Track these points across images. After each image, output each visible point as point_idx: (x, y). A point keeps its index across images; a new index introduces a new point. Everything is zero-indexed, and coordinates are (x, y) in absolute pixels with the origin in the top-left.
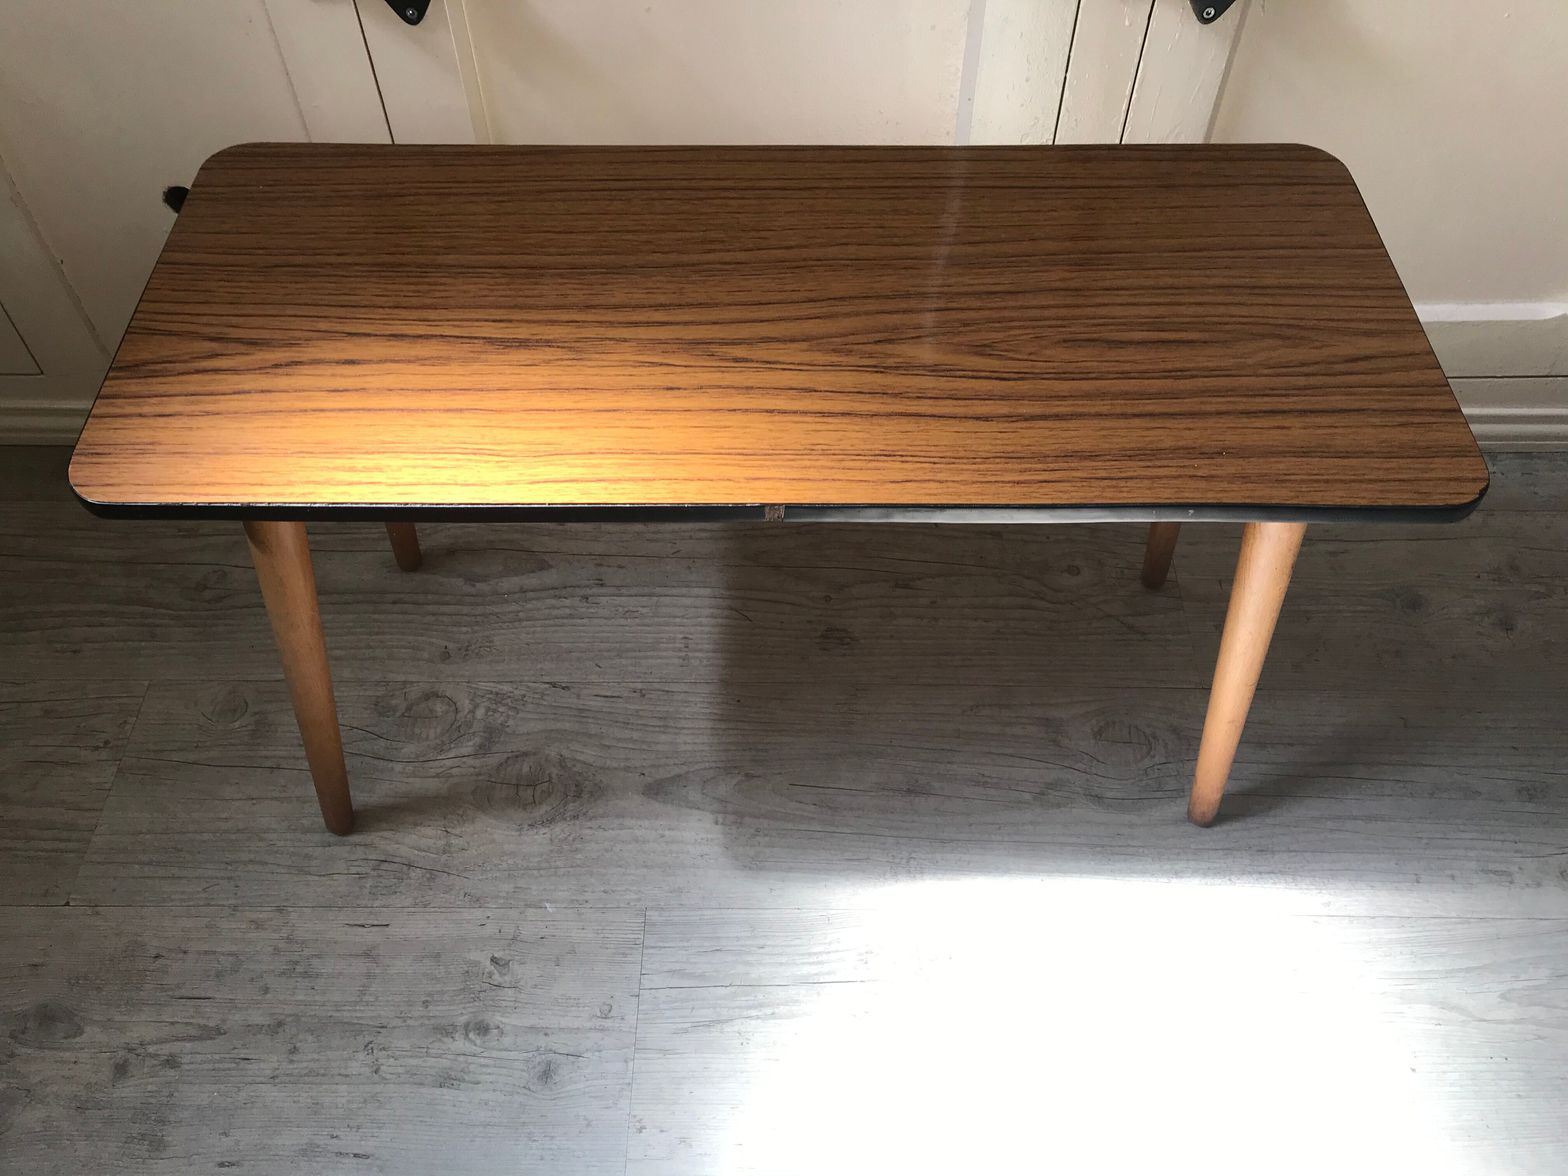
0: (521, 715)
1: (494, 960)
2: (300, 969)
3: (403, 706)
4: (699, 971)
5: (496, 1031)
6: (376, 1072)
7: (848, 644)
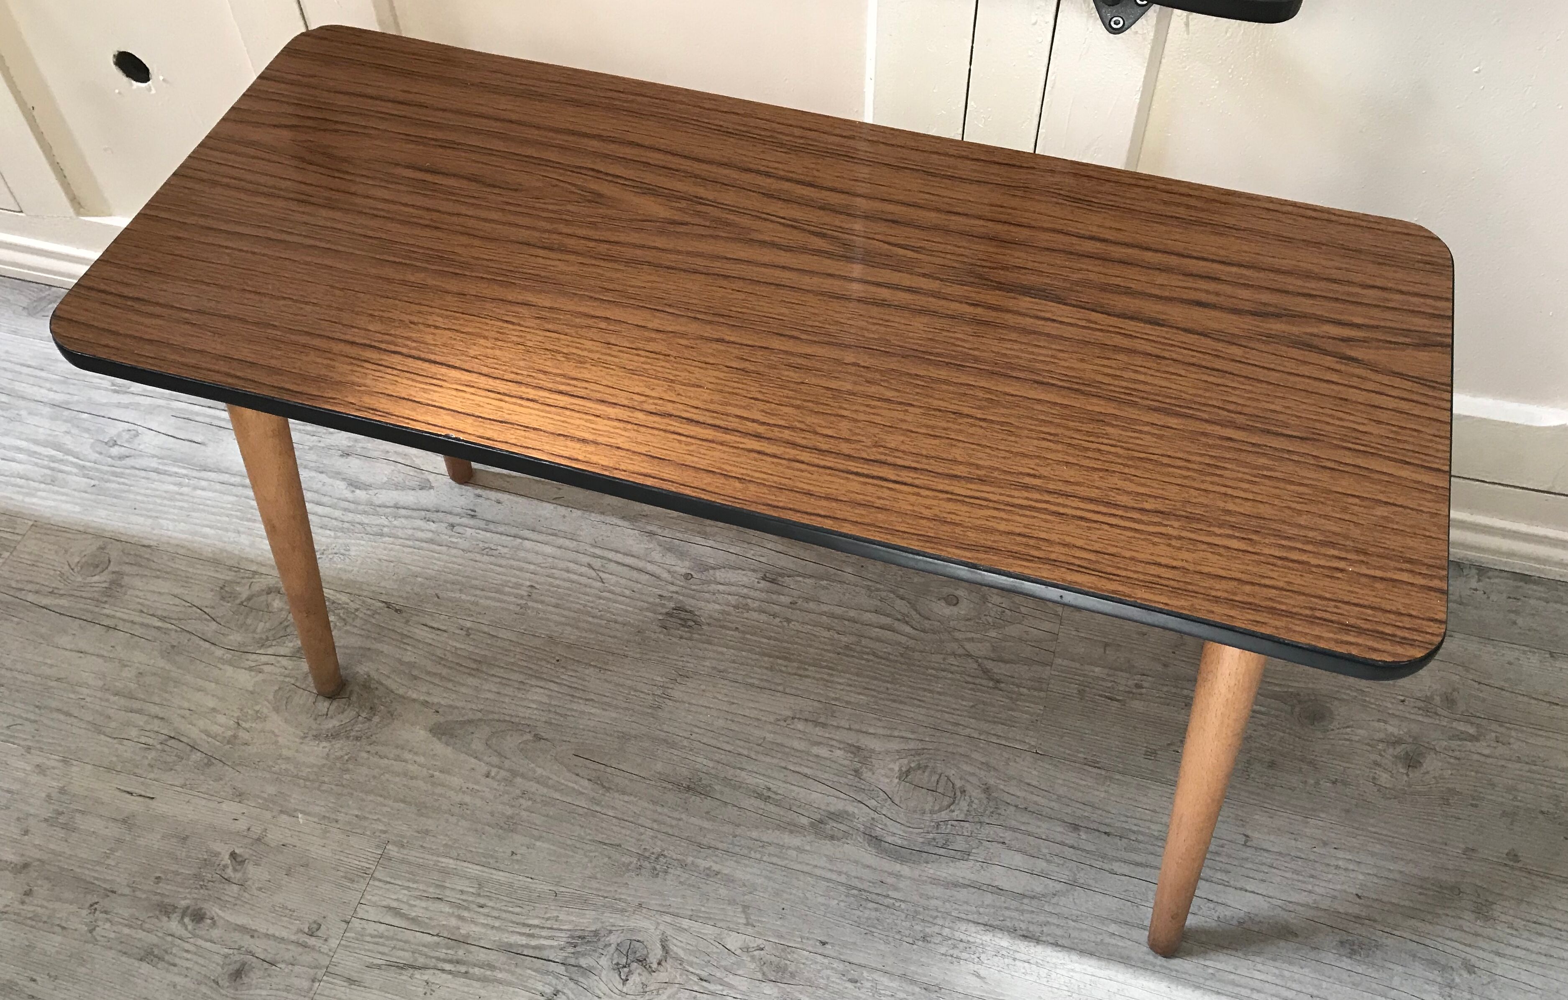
1: (233, 855)
2: (62, 819)
3: (244, 596)
4: (414, 914)
5: (209, 921)
6: (91, 931)
7: (690, 626)
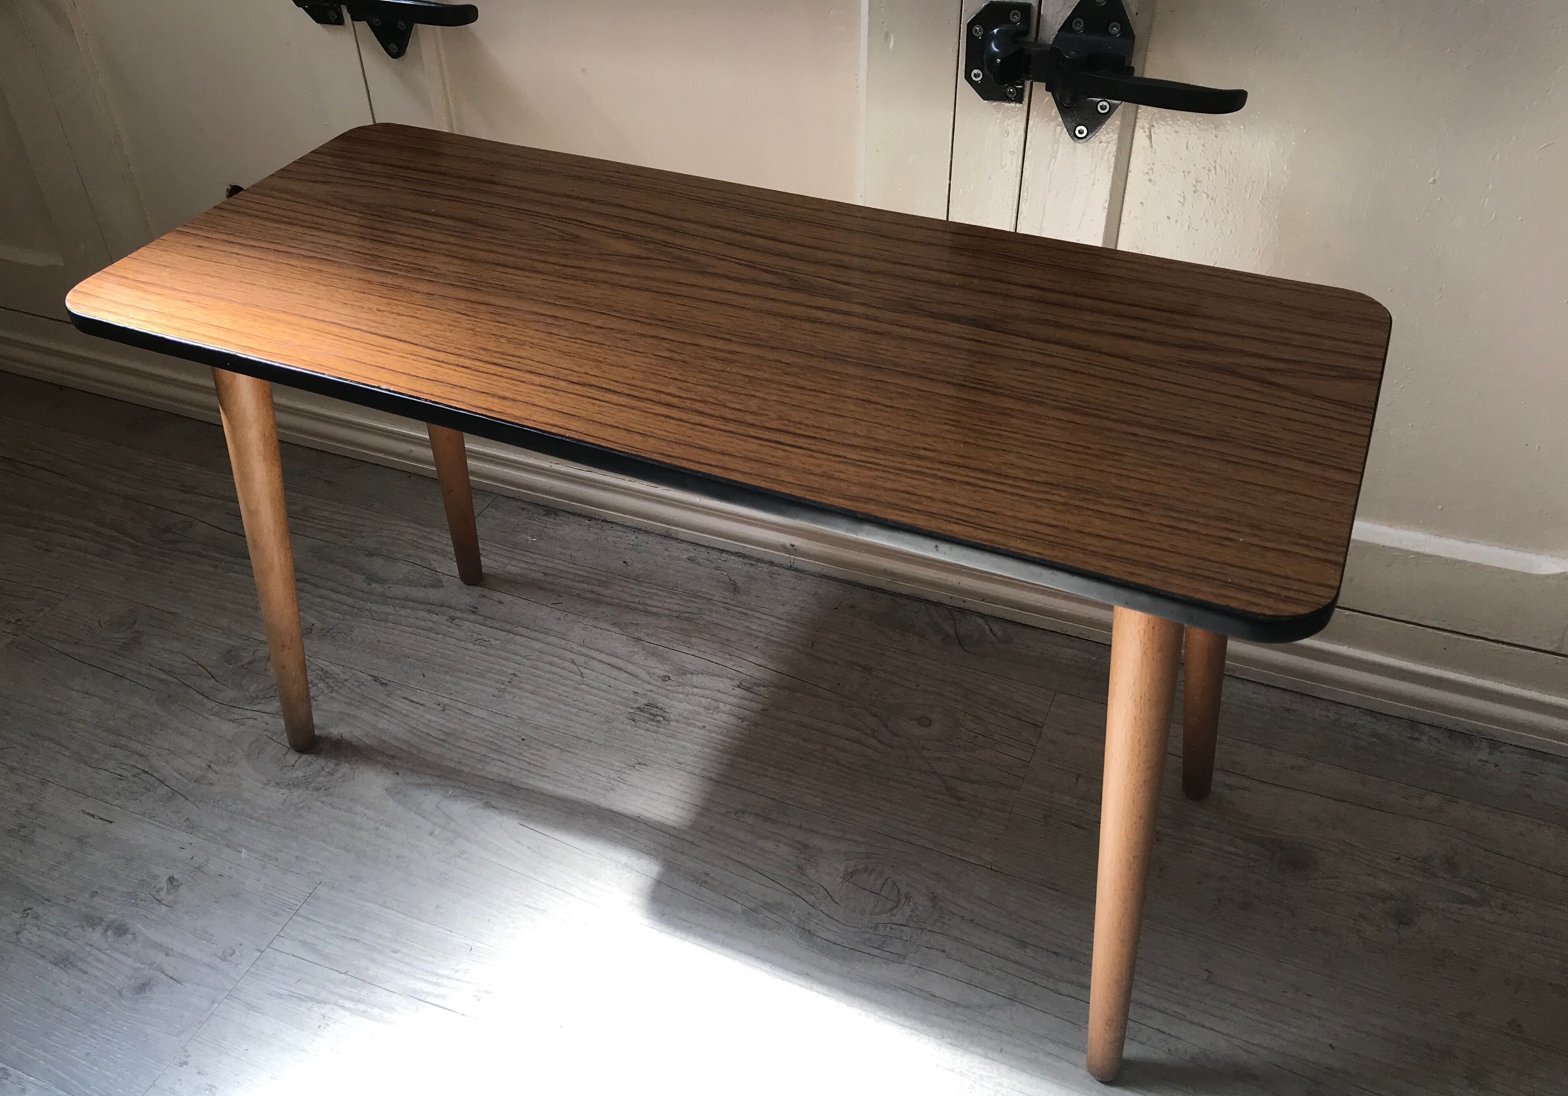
0: (333, 695)
1: (171, 880)
2: (23, 832)
4: (328, 951)
5: (130, 936)
6: (17, 933)
